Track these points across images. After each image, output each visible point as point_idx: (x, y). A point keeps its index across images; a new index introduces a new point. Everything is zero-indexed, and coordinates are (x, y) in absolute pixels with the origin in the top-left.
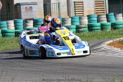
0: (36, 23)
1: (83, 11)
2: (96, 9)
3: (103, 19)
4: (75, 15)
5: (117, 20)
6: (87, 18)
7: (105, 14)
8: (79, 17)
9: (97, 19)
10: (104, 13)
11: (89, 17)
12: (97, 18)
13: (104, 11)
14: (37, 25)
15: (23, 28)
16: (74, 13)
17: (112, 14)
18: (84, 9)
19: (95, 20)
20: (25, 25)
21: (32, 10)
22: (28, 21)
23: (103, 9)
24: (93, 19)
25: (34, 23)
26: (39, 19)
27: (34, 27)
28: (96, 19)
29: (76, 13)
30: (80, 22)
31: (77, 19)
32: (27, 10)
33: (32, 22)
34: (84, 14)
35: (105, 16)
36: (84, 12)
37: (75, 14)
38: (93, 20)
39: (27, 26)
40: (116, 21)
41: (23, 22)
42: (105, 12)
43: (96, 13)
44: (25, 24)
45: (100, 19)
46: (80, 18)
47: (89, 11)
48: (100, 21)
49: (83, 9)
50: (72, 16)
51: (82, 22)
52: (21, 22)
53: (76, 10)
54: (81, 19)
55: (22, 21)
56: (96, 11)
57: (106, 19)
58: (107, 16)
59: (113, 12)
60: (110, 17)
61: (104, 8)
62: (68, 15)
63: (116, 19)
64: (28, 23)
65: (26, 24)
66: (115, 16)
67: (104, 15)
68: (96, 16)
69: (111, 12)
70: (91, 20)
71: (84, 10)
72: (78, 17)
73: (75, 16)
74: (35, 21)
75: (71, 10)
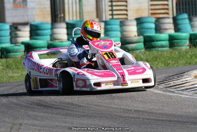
0: (35, 31)
1: (127, 10)
2: (152, 5)
3: (167, 26)
4: (111, 17)
5: (194, 29)
6: (135, 23)
7: (171, 16)
8: (121, 22)
9: (156, 26)
10: (168, 13)
11: (140, 21)
12: (155, 23)
13: (168, 9)
14: (38, 35)
15: (9, 40)
16: (110, 13)
17: (185, 16)
18: (128, 6)
19: (151, 29)
20: (13, 35)
21: (26, 5)
22: (20, 27)
23: (166, 7)
24: (147, 25)
25: (31, 32)
26: (42, 24)
27: (31, 39)
28: (153, 26)
29: (115, 12)
30: (122, 32)
31: (116, 26)
32: (17, 5)
33: (28, 29)
34: (129, 15)
35: (171, 21)
36: (129, 11)
37: (112, 15)
38: (148, 29)
39: (17, 36)
40: (193, 31)
41: (10, 29)
42: (170, 12)
43: (152, 14)
44: (13, 33)
45: (160, 26)
46: (122, 24)
47: (138, 10)
48: (161, 29)
49: (126, 6)
50: (104, 19)
51: (125, 31)
52: (6, 30)
53: (114, 8)
54: (125, 25)
55: (7, 27)
56: (152, 9)
57: (172, 26)
58: (175, 20)
59: (186, 12)
60: (180, 22)
61: (167, 5)
62: (97, 17)
63: (192, 26)
64: (19, 30)
65: (16, 34)
66: (190, 20)
67: (168, 18)
68: (154, 20)
69: (183, 12)
70: (142, 28)
71: (129, 8)
72: (118, 22)
73: (113, 18)
74: (34, 28)
75: (104, 6)
